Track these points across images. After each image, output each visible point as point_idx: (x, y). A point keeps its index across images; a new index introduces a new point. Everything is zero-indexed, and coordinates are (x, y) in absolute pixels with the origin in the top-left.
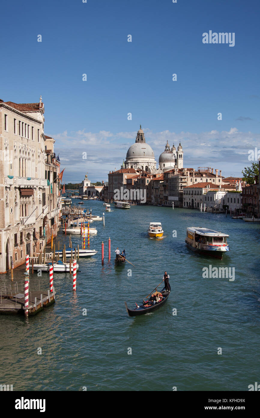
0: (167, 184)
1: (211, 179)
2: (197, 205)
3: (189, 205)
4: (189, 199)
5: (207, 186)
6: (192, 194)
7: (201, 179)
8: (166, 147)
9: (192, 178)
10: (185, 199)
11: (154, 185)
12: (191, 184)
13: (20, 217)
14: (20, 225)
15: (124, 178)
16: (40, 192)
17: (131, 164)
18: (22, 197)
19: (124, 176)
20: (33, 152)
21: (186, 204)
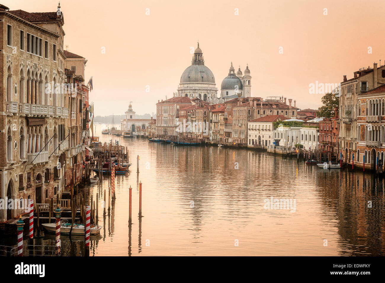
0: (230, 117)
1: (283, 111)
3: (255, 143)
6: (259, 130)
7: (271, 111)
8: (231, 70)
9: (259, 110)
10: (250, 135)
12: (259, 117)
13: (28, 155)
14: (26, 164)
15: (176, 108)
16: (55, 123)
17: (186, 91)
18: (30, 128)
19: (176, 107)
20: (46, 73)
21: (251, 141)
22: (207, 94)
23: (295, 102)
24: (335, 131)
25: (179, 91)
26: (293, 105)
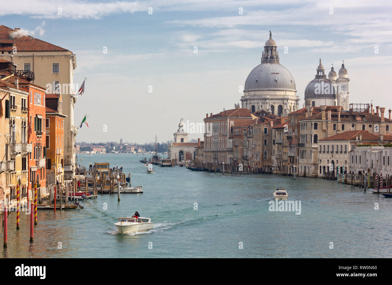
0: (294, 134)
2: (339, 171)
3: (326, 171)
4: (326, 161)
5: (357, 138)
6: (332, 152)
7: (353, 126)
8: (319, 71)
9: (336, 123)
11: (276, 137)
12: (334, 133)
15: (229, 125)
17: (252, 101)
19: (229, 123)
21: (322, 169)
22: (282, 105)
23: (390, 111)
25: (242, 101)
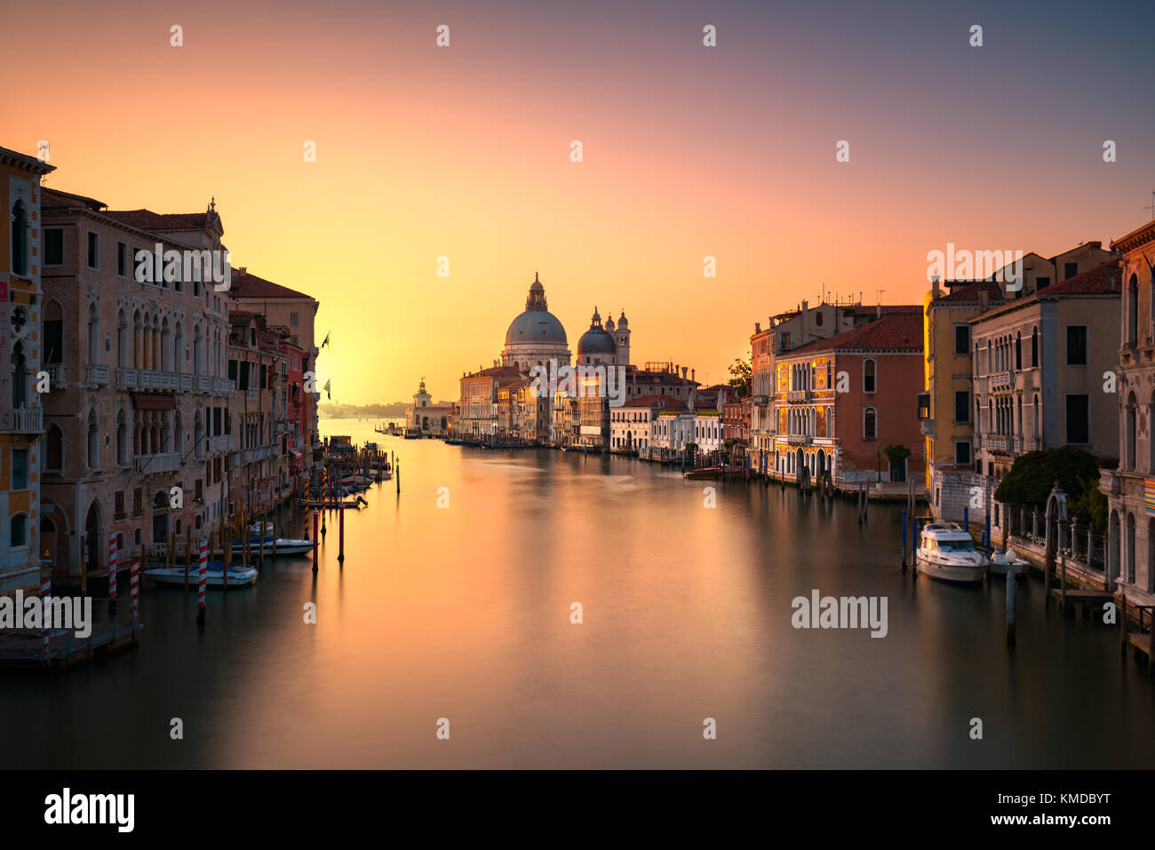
0: (579, 399)
1: (673, 387)
2: (638, 444)
3: (621, 444)
4: (621, 432)
5: (659, 404)
6: (628, 421)
7: (651, 389)
8: (594, 320)
10: (614, 431)
11: (553, 401)
13: (136, 457)
14: (131, 473)
15: (493, 386)
16: (198, 404)
17: (515, 357)
18: (141, 413)
19: (493, 384)
20: (178, 317)
21: (616, 441)
23: (693, 371)
24: (746, 420)
25: (503, 356)
26: (689, 377)
